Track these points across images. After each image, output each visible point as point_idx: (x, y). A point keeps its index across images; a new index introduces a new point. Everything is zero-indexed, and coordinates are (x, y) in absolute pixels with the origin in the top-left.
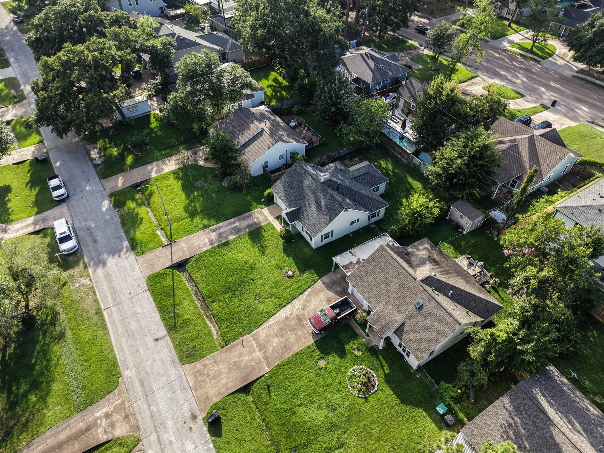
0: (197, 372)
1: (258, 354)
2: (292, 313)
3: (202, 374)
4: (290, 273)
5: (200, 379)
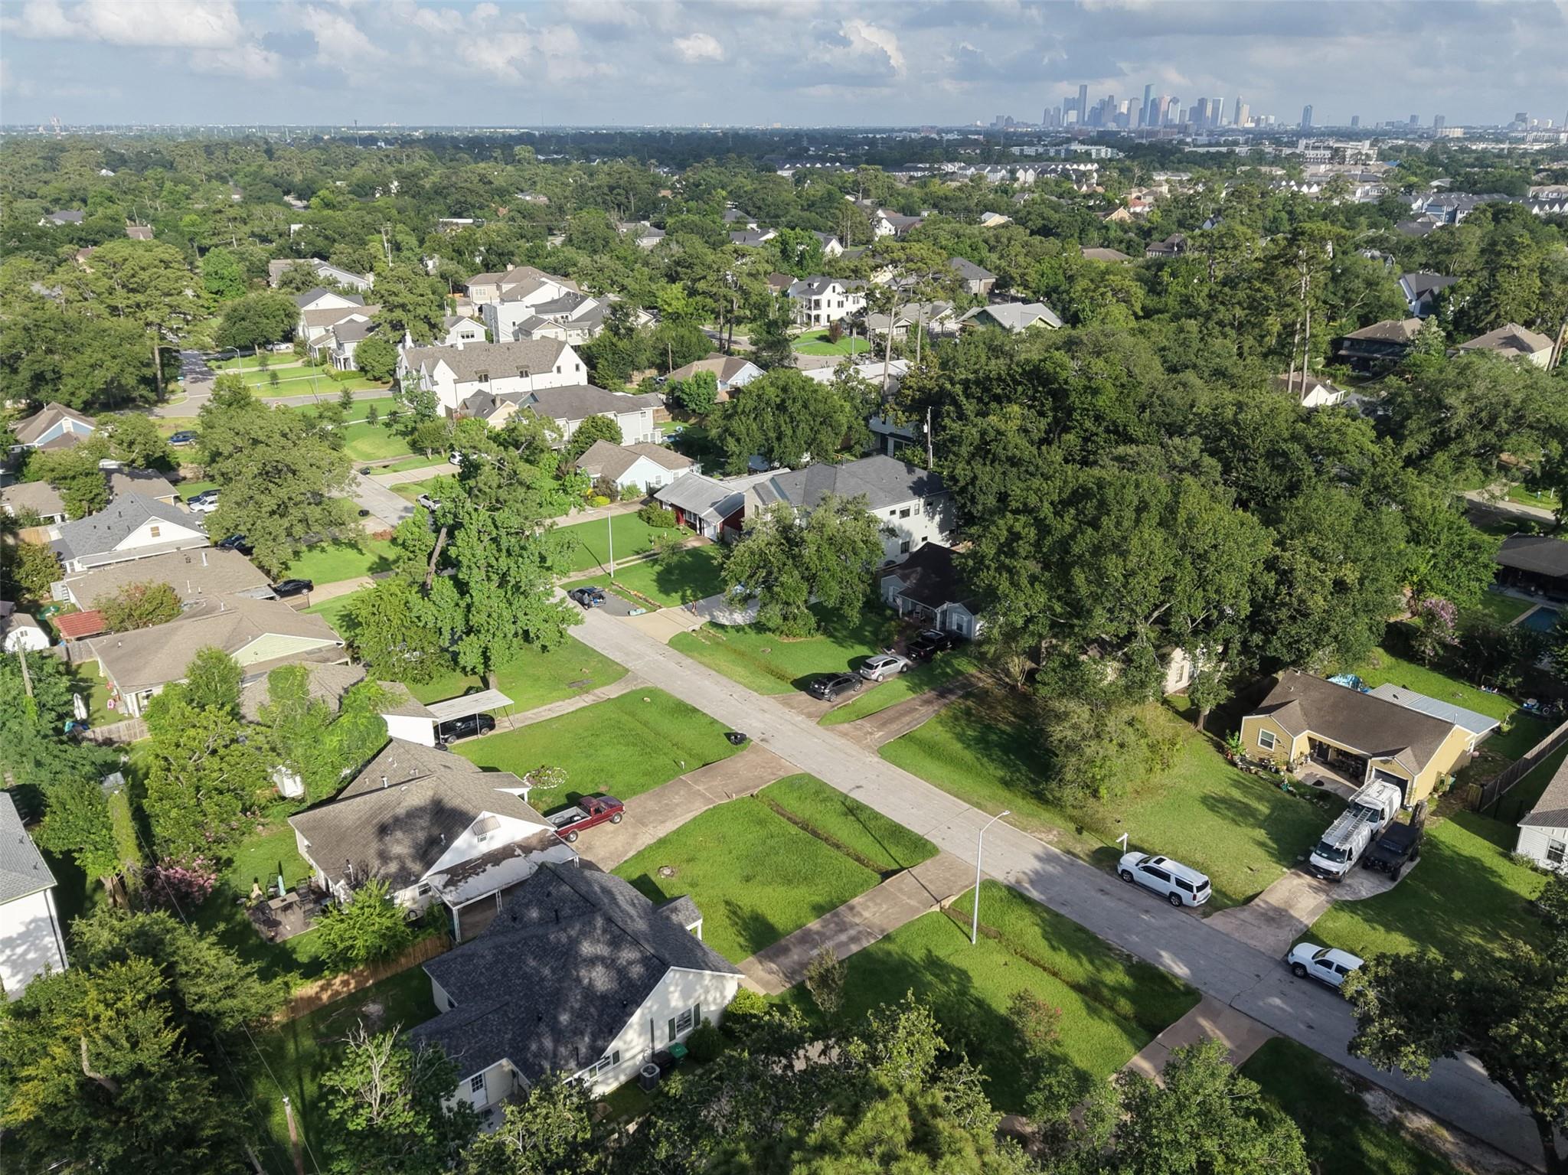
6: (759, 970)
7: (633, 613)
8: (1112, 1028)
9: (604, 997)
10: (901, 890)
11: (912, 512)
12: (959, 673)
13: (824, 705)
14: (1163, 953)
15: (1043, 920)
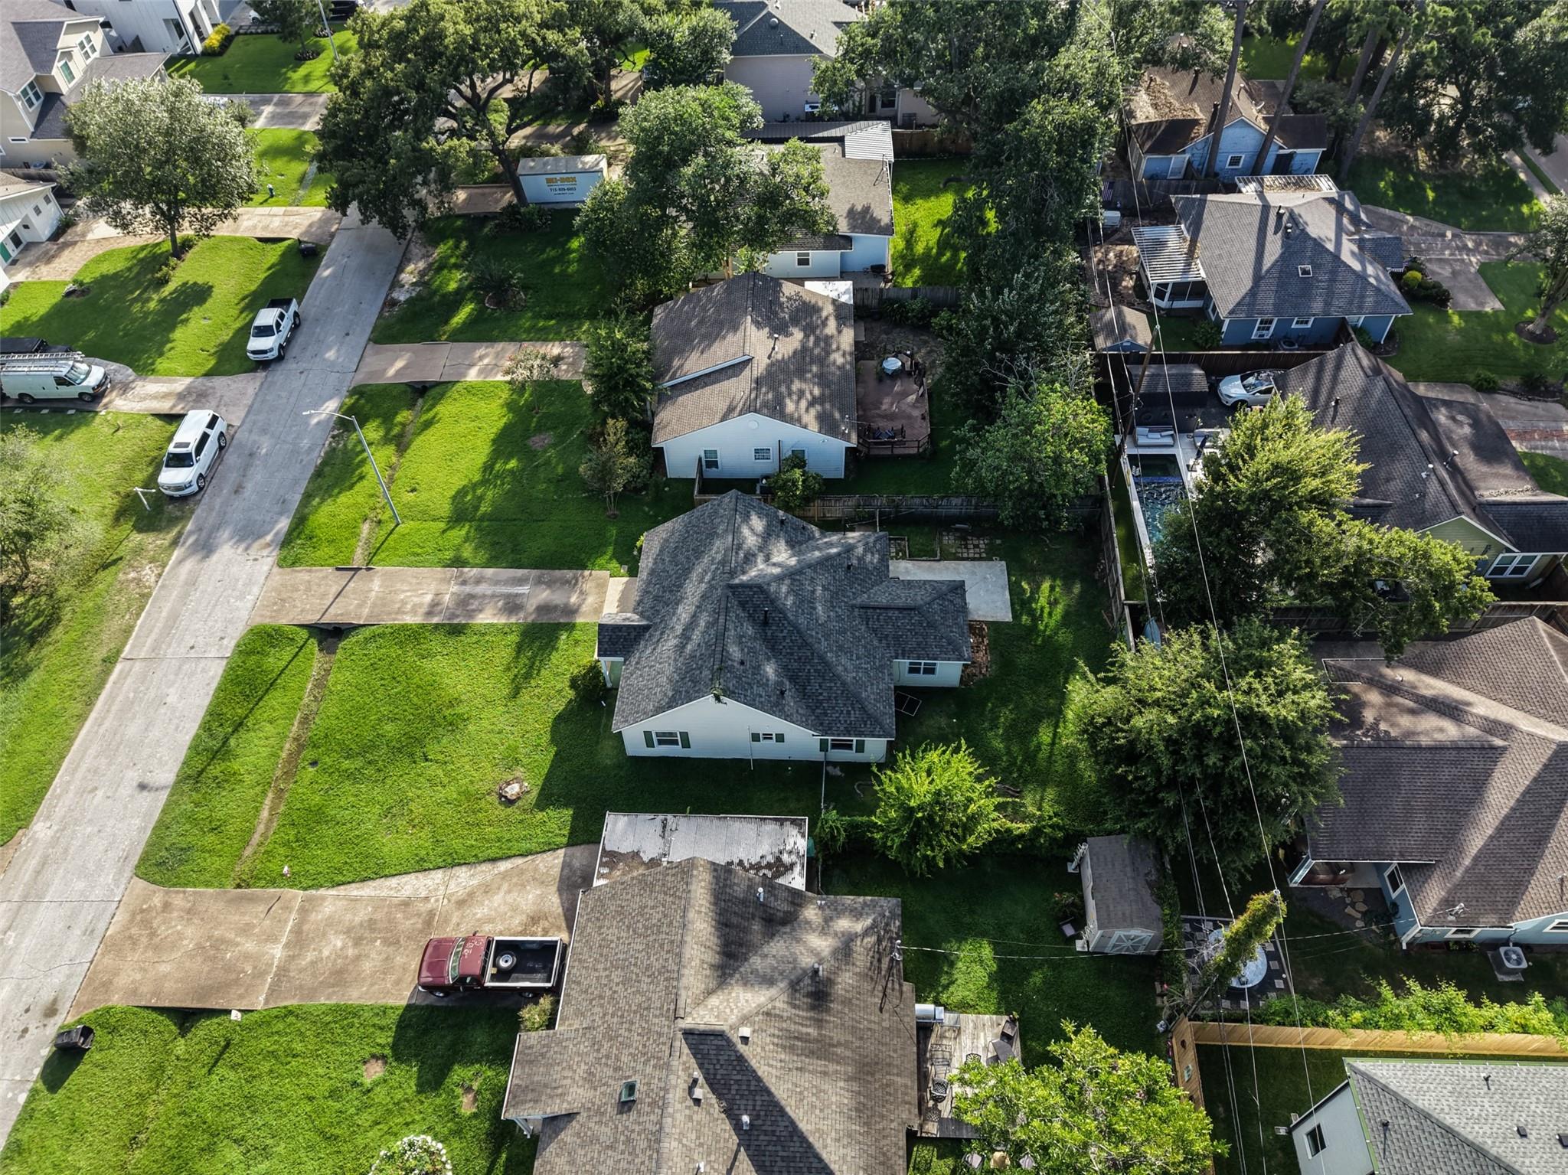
0: (142, 911)
1: (277, 952)
2: (427, 899)
3: (146, 923)
4: (513, 790)
5: (134, 931)
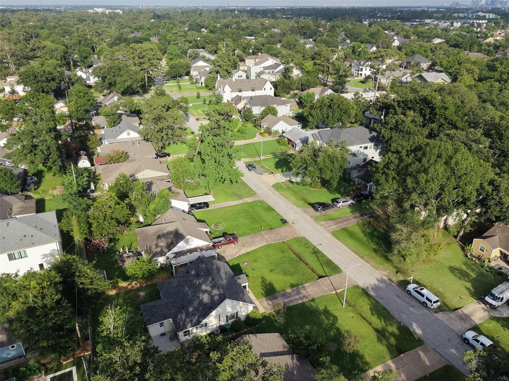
6: (265, 303)
7: (264, 174)
8: (385, 348)
9: (205, 304)
10: (323, 284)
11: (368, 148)
12: (371, 208)
13: (318, 214)
14: (414, 324)
15: (372, 303)
